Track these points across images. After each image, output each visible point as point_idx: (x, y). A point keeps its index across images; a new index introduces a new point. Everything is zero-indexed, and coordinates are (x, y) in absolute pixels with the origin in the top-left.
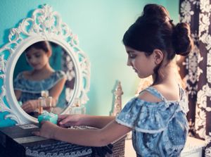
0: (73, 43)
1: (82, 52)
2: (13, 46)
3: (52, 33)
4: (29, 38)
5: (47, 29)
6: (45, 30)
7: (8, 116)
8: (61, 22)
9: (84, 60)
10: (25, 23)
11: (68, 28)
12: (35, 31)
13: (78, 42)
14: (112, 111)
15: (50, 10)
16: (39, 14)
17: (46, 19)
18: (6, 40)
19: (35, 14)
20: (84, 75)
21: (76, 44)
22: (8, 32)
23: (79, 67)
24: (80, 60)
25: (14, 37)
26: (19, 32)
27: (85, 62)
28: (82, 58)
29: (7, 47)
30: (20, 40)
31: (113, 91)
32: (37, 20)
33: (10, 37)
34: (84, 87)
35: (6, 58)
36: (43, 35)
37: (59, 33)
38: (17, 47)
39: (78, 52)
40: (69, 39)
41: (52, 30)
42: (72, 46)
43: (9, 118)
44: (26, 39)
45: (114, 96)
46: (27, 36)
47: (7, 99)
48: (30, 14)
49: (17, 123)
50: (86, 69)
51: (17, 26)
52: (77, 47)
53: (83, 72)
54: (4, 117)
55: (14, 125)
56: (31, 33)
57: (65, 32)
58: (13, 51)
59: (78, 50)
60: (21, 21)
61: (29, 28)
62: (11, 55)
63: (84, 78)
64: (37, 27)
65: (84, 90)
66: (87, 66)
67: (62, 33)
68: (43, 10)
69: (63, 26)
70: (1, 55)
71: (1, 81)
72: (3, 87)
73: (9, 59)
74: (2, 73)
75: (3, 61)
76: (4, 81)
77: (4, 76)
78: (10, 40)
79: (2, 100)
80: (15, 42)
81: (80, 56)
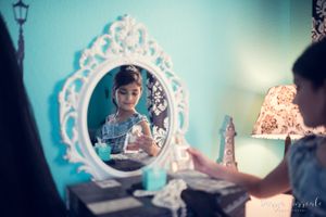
0: (164, 66)
1: (176, 78)
2: (86, 73)
3: (136, 54)
4: (106, 62)
5: (129, 48)
6: (127, 50)
7: (81, 168)
8: (147, 39)
9: (179, 89)
10: (101, 42)
11: (156, 45)
12: (114, 51)
13: (171, 64)
14: (220, 160)
15: (132, 22)
16: (119, 29)
17: (128, 34)
18: (77, 66)
19: (113, 28)
20: (181, 109)
21: (168, 67)
22: (78, 55)
23: (174, 99)
24: (175, 89)
25: (87, 62)
26: (93, 55)
27: (182, 92)
28: (177, 86)
29: (78, 75)
30: (94, 65)
31: (222, 131)
32: (116, 37)
33: (82, 61)
34: (181, 126)
35: (77, 90)
36: (124, 56)
37: (145, 53)
38: (91, 74)
39: (172, 78)
40: (159, 60)
41: (137, 50)
42: (163, 69)
43: (83, 171)
44: (102, 64)
45: (223, 138)
46: (103, 59)
47: (80, 145)
48: (106, 30)
49: (92, 176)
50: (182, 102)
51: (90, 46)
52: (169, 70)
53: (179, 106)
54: (76, 169)
55: (90, 180)
56: (109, 55)
57: (153, 51)
58: (86, 80)
59: (170, 75)
60: (95, 40)
61: (106, 47)
62: (84, 86)
63: (180, 114)
64: (116, 46)
65: (180, 131)
66: (183, 97)
67: (149, 53)
68: (123, 23)
69: (151, 43)
70: (70, 87)
71: (71, 121)
72: (74, 129)
73: (81, 92)
74: (73, 110)
75: (73, 95)
76: (76, 122)
77: (75, 114)
78: (81, 65)
79: (73, 147)
80: (88, 68)
81: (174, 84)
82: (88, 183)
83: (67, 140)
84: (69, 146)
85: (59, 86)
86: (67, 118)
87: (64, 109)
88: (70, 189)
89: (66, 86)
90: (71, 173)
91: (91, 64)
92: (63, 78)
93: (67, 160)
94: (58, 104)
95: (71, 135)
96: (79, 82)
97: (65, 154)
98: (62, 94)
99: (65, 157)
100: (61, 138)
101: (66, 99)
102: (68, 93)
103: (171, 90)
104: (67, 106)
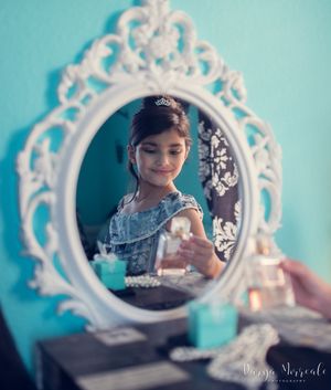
1: (255, 119)
2: (72, 113)
3: (172, 73)
4: (112, 90)
5: (159, 61)
6: (153, 66)
7: (66, 306)
8: (194, 40)
9: (262, 142)
10: (101, 50)
11: (214, 56)
12: (127, 69)
13: (243, 92)
15: (164, 8)
16: (136, 23)
17: (156, 33)
18: (52, 100)
19: (124, 22)
20: (265, 183)
21: (238, 98)
22: (55, 78)
24: (252, 142)
25: (73, 91)
26: (84, 76)
27: (266, 147)
28: (258, 137)
29: (56, 117)
30: (88, 97)
32: (132, 41)
33: (63, 89)
34: (267, 217)
35: (54, 148)
36: (148, 77)
37: (190, 71)
38: (81, 115)
39: (246, 120)
40: (219, 85)
41: (174, 64)
42: (227, 103)
43: (70, 311)
44: (105, 94)
46: (105, 85)
47: (63, 260)
48: (111, 26)
49: (88, 323)
50: (268, 167)
51: (79, 58)
52: (242, 105)
53: (262, 176)
54: (55, 308)
55: (84, 330)
56: (118, 76)
57: (207, 67)
58: (72, 127)
60: (88, 46)
61: (110, 62)
62: (68, 140)
63: (266, 193)
64: (132, 57)
65: (265, 227)
66: (270, 158)
67: (199, 71)
68: (145, 10)
69: (202, 49)
70: (40, 141)
71: (44, 212)
72: (49, 227)
73: (63, 151)
74: (45, 188)
75: (47, 158)
76: (54, 212)
77: (51, 197)
78: (62, 98)
79: (48, 263)
80: (76, 103)
81: (251, 132)
82: (80, 334)
83: (36, 249)
84: (40, 262)
85: (18, 140)
86: (34, 205)
87: (28, 188)
88: (43, 347)
89: (32, 141)
90: (47, 316)
91: (83, 95)
92: (23, 123)
93: (37, 291)
94: (17, 177)
95: (43, 240)
96: (57, 133)
97: (33, 277)
98: (24, 158)
99: (33, 285)
100: (24, 245)
101: (32, 167)
102: (35, 155)
103: (245, 144)
104: (35, 180)
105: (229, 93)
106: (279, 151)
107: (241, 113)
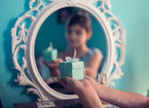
2: (35, 13)
4: (52, 4)
9: (117, 28)
13: (110, 6)
18: (27, 8)
20: (118, 45)
21: (107, 9)
24: (113, 28)
25: (35, 4)
27: (119, 30)
28: (116, 25)
30: (42, 7)
35: (27, 27)
38: (38, 14)
39: (110, 18)
40: (99, 3)
42: (102, 11)
43: (31, 92)
44: (48, 6)
49: (39, 98)
50: (120, 38)
52: (109, 12)
53: (117, 42)
54: (26, 91)
55: (37, 100)
58: (34, 19)
62: (32, 23)
63: (119, 50)
66: (121, 34)
70: (21, 24)
71: (21, 51)
72: (24, 58)
73: (30, 28)
74: (22, 43)
75: (23, 32)
76: (25, 52)
77: (24, 47)
78: (31, 7)
79: (23, 73)
80: (37, 9)
81: (112, 23)
83: (18, 67)
84: (19, 72)
85: (12, 23)
86: (18, 49)
87: (15, 42)
89: (17, 23)
91: (39, 6)
92: (15, 17)
93: (18, 83)
95: (21, 64)
97: (16, 78)
98: (14, 30)
99: (16, 81)
100: (13, 65)
101: (17, 34)
102: (19, 29)
103: (109, 28)
104: (18, 39)
105: (103, 7)
106: (125, 32)
107: (108, 15)
